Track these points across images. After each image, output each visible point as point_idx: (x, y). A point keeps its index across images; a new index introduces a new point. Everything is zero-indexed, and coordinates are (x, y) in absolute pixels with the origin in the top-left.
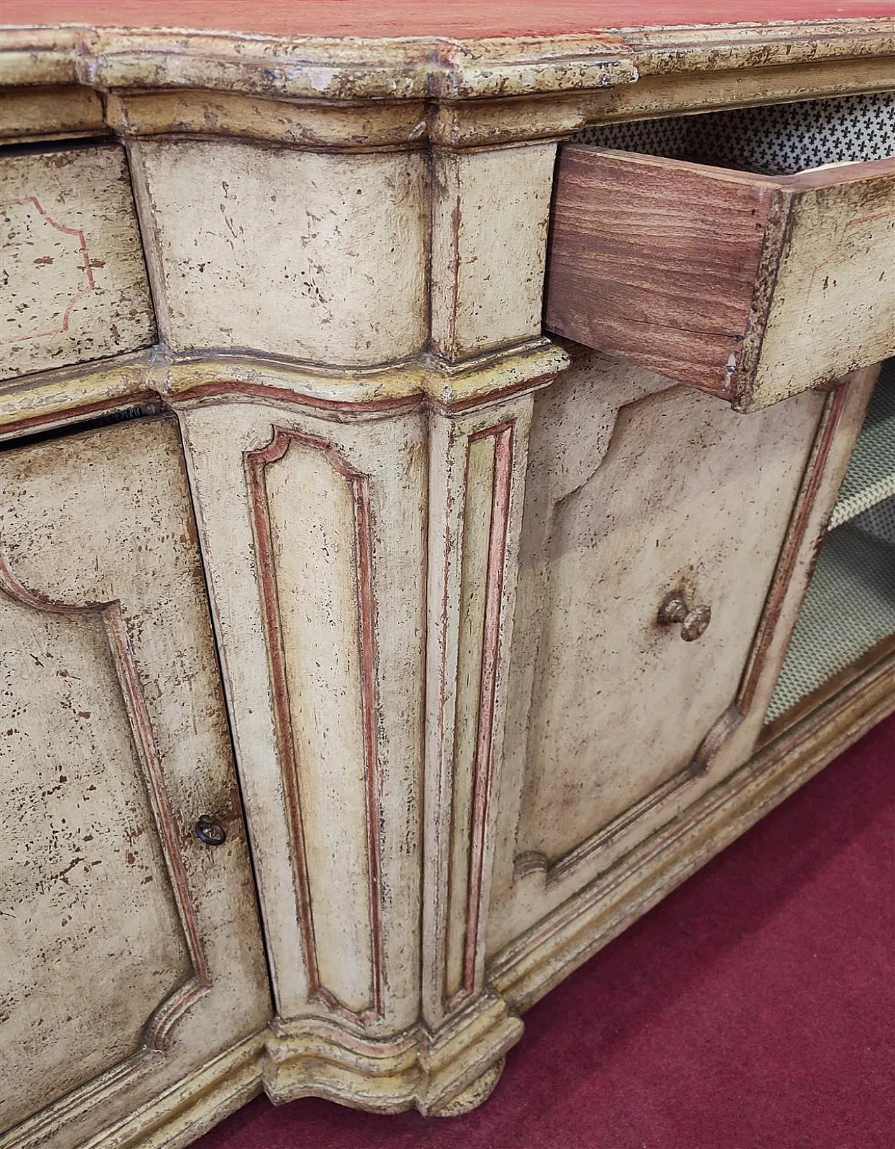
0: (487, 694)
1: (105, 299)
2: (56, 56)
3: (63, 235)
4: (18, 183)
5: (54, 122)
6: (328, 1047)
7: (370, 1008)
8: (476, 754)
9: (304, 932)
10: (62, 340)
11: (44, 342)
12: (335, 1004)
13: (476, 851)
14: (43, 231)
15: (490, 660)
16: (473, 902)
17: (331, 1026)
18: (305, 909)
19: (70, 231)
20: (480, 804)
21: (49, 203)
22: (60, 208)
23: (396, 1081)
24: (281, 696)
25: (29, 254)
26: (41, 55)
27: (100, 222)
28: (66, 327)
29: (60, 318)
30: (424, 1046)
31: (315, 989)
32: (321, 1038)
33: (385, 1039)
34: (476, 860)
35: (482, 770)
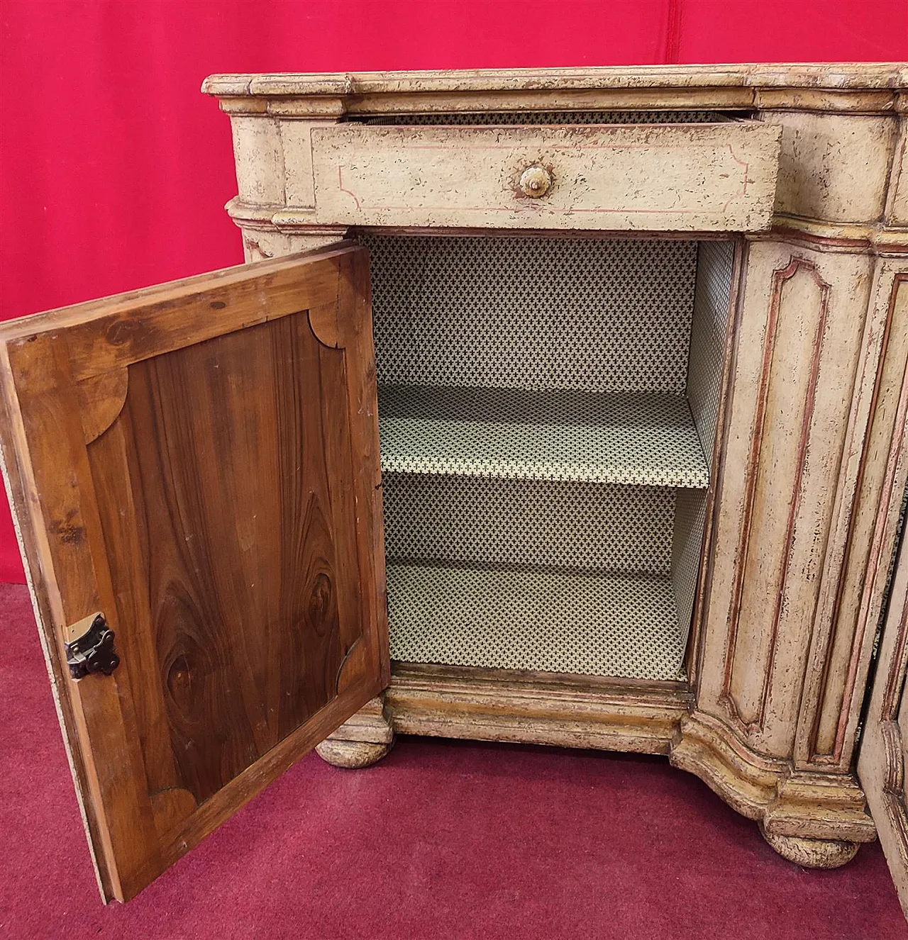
0: (889, 474)
1: (750, 201)
2: (738, 75)
3: (738, 164)
4: (725, 137)
5: (731, 102)
6: (719, 741)
7: (755, 722)
8: (874, 523)
9: (730, 633)
10: (720, 218)
11: (711, 216)
12: (736, 714)
13: (862, 613)
14: (729, 160)
15: (895, 447)
16: (853, 664)
17: (727, 729)
18: (735, 613)
19: (742, 163)
20: (871, 570)
21: (736, 148)
22: (742, 151)
23: (756, 791)
24: (758, 433)
25: (719, 171)
26: (731, 74)
27: (759, 160)
28: (724, 211)
29: (723, 206)
30: (784, 775)
31: (726, 695)
32: (718, 734)
33: (759, 754)
34: (861, 623)
35: (877, 539)
